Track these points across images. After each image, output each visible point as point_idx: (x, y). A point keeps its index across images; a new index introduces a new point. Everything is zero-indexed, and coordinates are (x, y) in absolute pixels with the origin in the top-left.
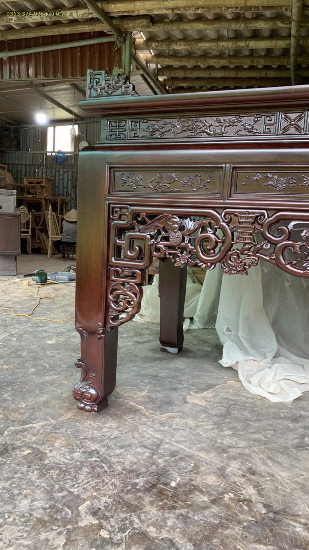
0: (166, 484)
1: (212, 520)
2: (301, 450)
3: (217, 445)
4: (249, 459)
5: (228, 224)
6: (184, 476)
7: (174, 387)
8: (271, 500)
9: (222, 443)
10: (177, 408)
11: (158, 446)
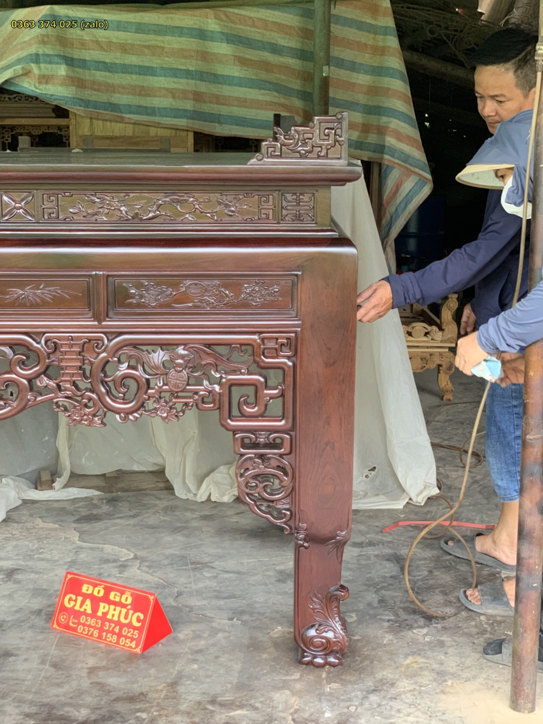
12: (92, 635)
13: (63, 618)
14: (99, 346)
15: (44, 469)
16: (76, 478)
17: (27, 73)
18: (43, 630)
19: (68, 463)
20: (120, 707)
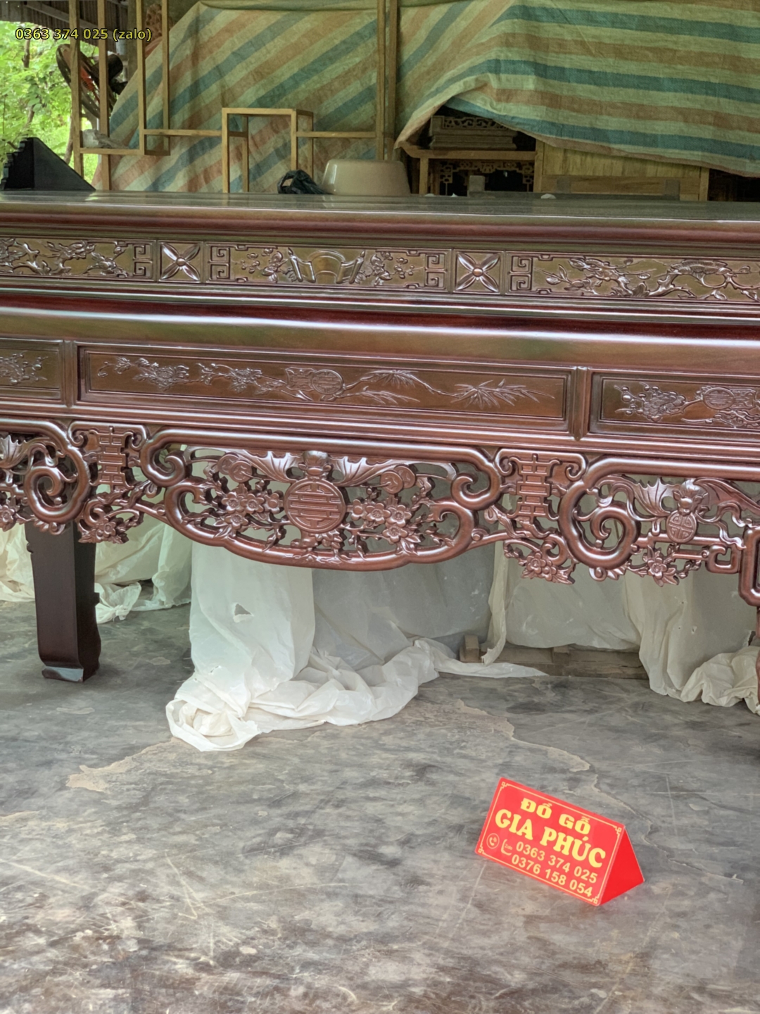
1: (42, 967)
5: (81, 448)
6: (16, 913)
10: (41, 802)
12: (531, 870)
13: (492, 841)
14: (574, 471)
15: (470, 633)
16: (513, 651)
17: (481, 87)
18: (464, 854)
19: (503, 629)
20: (568, 976)
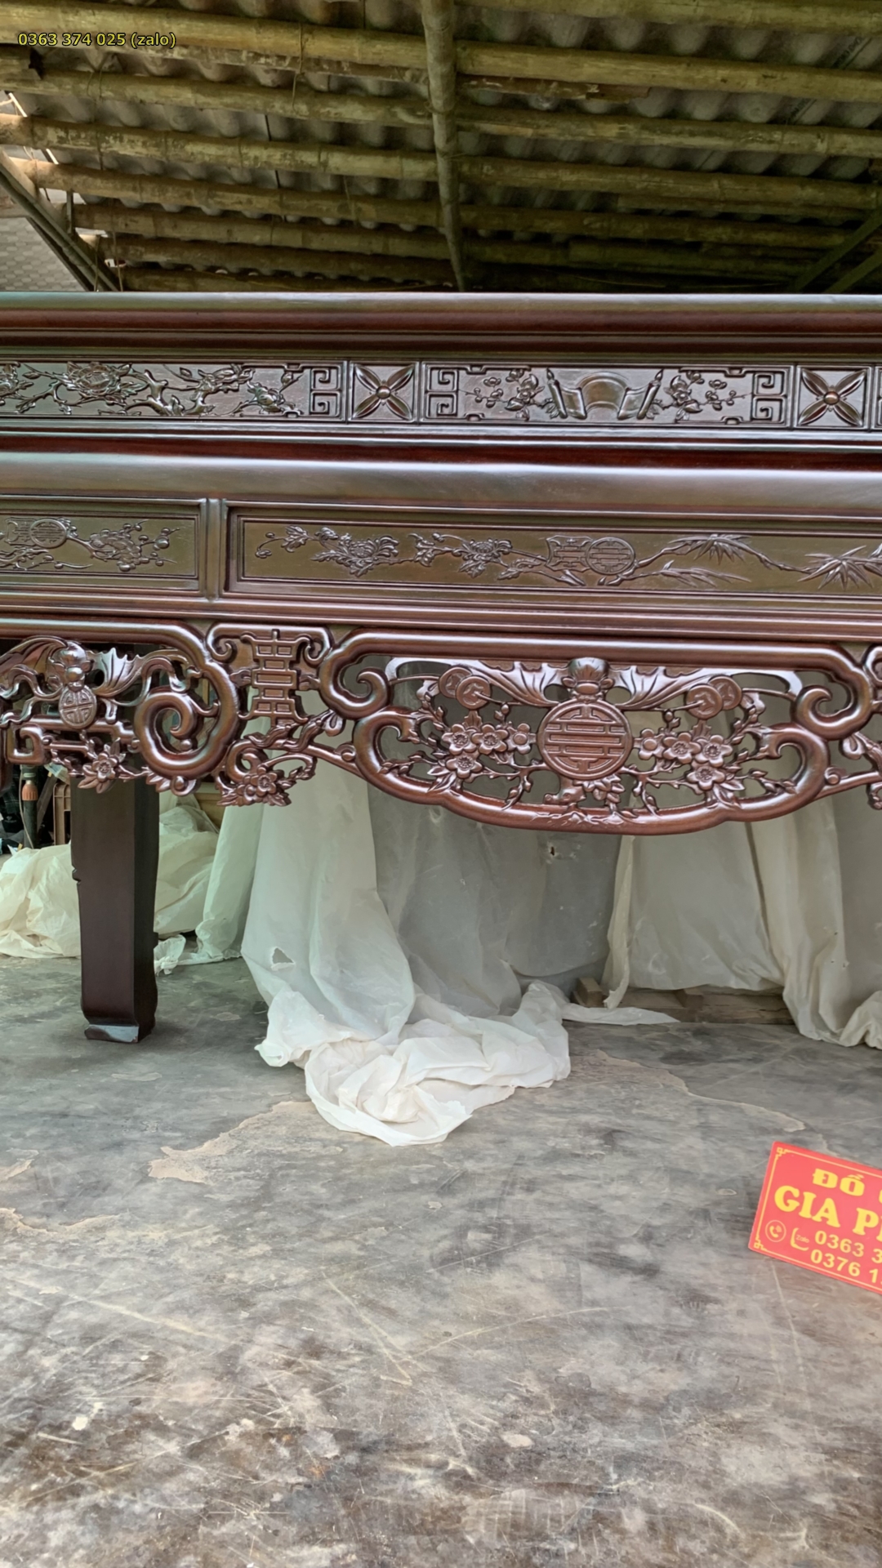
0: (57, 1428)
1: (184, 1505)
2: (453, 1269)
3: (223, 1288)
4: (311, 1314)
5: (226, 664)
6: (116, 1394)
7: (116, 1138)
8: (358, 1417)
9: (240, 1281)
10: (118, 1201)
11: (47, 1319)
13: (775, 1231)
15: (585, 970)
18: (735, 1252)
19: (626, 968)
